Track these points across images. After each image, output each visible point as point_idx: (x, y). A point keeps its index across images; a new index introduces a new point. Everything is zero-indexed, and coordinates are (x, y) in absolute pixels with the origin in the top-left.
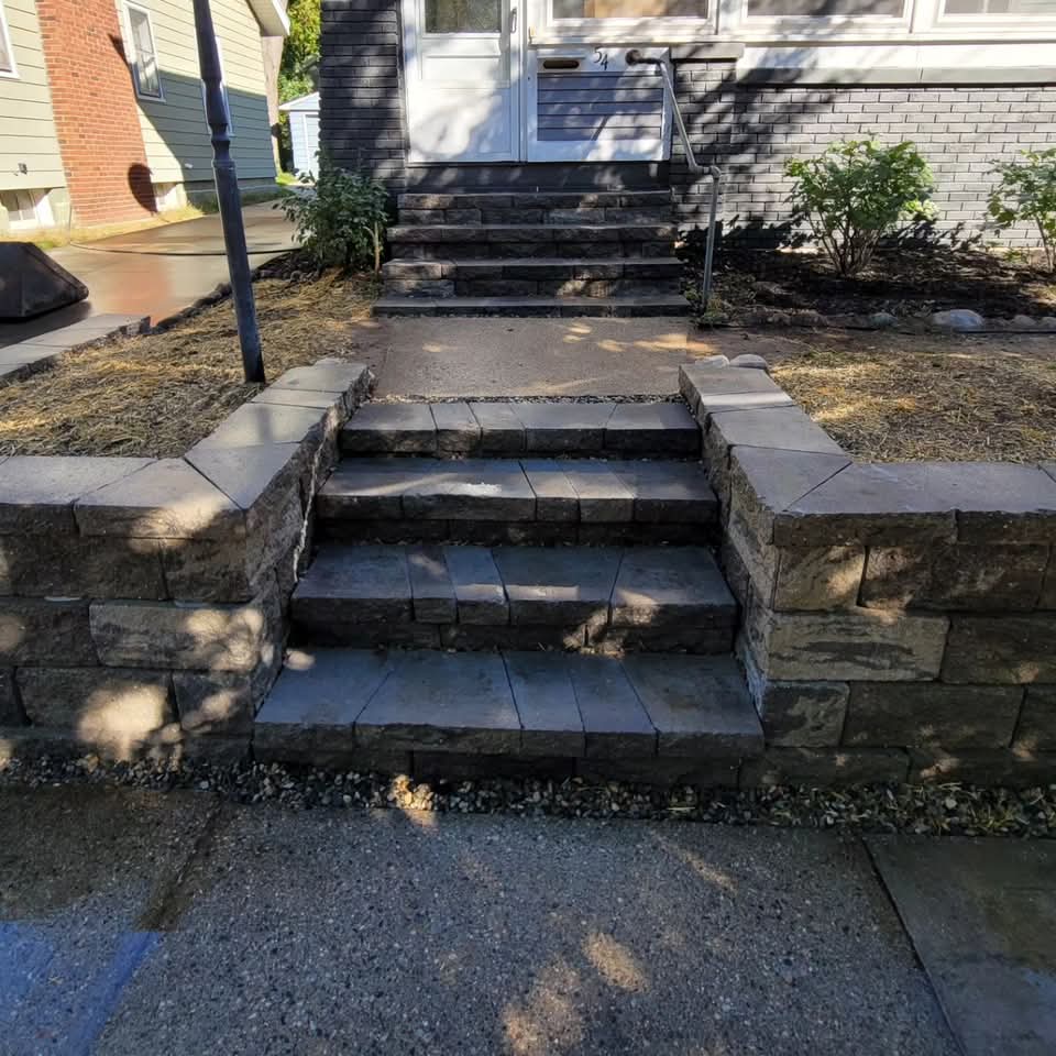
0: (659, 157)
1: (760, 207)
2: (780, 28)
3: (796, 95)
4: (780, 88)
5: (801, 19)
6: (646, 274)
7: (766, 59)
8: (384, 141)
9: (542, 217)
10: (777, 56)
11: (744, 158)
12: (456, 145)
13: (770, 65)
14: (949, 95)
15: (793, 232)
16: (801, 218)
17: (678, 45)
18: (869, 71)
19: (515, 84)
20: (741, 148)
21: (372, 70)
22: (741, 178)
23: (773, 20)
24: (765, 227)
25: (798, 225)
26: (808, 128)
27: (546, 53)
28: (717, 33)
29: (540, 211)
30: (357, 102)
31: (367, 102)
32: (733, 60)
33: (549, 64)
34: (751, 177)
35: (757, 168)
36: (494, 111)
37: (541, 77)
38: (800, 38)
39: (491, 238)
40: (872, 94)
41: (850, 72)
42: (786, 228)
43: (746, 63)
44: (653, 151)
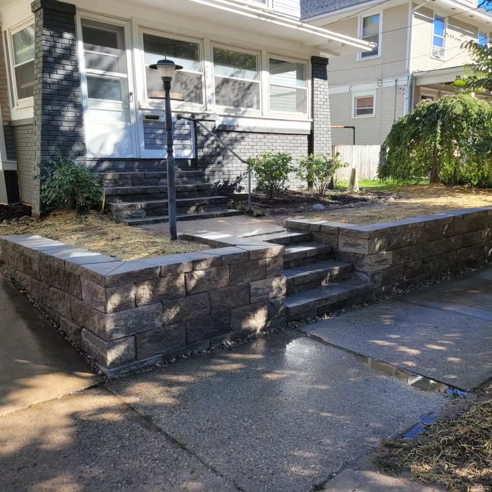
0: (192, 157)
1: (227, 176)
2: (226, 110)
3: (233, 135)
4: (228, 132)
5: (232, 108)
6: (217, 202)
7: (223, 122)
8: (77, 148)
9: (157, 182)
10: (227, 121)
11: (220, 158)
12: (108, 151)
13: (225, 124)
14: (275, 137)
15: (238, 186)
16: (239, 181)
17: (198, 114)
18: (254, 128)
19: (133, 125)
20: (219, 154)
21: (70, 114)
22: (219, 166)
23: (224, 107)
24: (229, 184)
25: (239, 183)
26: (237, 147)
27: (148, 113)
28: (206, 110)
29: (156, 180)
30: (62, 128)
31: (67, 129)
32: (214, 121)
33: (147, 117)
34: (222, 166)
35: (224, 162)
36: (125, 136)
37: (144, 122)
38: (234, 115)
39: (149, 191)
40: (255, 135)
41: (248, 128)
42: (235, 184)
43: (219, 122)
44: (190, 155)
